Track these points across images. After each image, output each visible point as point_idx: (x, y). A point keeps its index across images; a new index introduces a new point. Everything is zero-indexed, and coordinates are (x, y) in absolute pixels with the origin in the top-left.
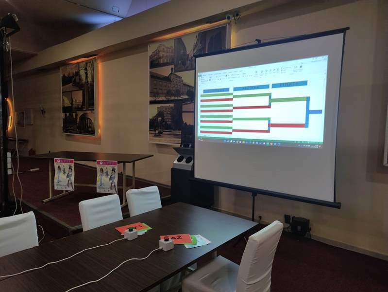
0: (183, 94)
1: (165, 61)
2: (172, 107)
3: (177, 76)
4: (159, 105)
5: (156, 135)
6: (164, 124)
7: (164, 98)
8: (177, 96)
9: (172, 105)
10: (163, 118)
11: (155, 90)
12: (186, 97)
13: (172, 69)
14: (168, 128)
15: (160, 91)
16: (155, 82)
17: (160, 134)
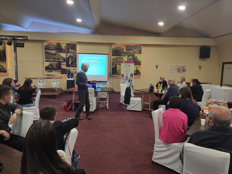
0: (61, 59)
1: (53, 49)
2: (56, 63)
3: (58, 54)
4: (50, 62)
5: (49, 72)
6: (53, 68)
7: (52, 60)
8: (59, 60)
9: (56, 62)
10: (52, 66)
11: (48, 57)
12: (63, 60)
13: (56, 52)
14: (55, 69)
15: (51, 58)
16: (48, 55)
17: (51, 71)
